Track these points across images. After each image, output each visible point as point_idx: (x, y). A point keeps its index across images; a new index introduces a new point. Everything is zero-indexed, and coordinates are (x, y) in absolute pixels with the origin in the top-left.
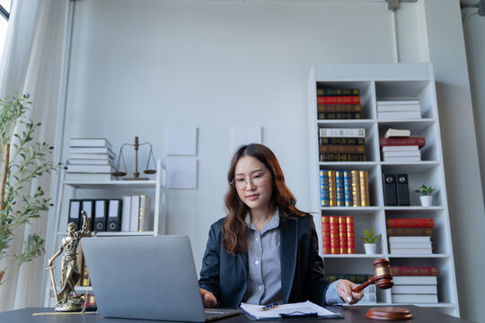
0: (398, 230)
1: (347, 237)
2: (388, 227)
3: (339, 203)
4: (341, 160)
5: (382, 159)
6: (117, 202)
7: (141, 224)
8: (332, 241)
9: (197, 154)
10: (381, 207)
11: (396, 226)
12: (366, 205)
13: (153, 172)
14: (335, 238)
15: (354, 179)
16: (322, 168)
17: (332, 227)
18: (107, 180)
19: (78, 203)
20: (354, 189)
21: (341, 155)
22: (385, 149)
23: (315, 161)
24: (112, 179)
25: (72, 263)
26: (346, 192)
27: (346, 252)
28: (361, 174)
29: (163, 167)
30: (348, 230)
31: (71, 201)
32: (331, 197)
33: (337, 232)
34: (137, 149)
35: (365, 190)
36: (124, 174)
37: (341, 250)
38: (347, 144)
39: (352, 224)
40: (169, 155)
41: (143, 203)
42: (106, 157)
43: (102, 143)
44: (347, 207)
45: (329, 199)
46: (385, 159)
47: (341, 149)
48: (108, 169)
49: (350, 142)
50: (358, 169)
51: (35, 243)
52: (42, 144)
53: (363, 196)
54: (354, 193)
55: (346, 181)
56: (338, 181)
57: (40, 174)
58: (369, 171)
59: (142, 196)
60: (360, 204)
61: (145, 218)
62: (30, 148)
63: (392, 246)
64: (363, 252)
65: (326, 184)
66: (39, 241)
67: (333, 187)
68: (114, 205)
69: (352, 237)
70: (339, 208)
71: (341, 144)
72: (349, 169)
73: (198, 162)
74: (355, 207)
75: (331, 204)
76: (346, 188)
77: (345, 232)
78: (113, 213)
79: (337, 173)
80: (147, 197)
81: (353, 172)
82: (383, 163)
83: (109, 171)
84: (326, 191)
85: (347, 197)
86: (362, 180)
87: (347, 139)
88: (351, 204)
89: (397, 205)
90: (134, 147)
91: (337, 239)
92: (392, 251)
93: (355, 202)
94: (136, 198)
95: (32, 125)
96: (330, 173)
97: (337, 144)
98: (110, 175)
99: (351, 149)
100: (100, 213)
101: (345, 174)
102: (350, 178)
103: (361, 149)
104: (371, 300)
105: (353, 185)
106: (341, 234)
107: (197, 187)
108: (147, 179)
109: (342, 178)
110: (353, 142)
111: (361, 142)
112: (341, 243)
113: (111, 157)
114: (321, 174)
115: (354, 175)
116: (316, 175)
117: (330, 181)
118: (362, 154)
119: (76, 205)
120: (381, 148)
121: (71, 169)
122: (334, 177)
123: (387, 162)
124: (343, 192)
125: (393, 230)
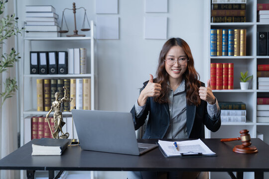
0: (265, 73)
1: (228, 78)
2: (258, 70)
3: (223, 53)
4: (227, 22)
5: (258, 20)
6: (64, 53)
7: (82, 69)
8: (217, 80)
9: (118, 13)
10: (254, 56)
11: (264, 70)
12: (244, 55)
13: (88, 30)
14: (220, 79)
15: (236, 35)
16: (212, 27)
17: (217, 71)
18: (55, 37)
19: (36, 54)
20: (236, 43)
21: (228, 17)
22: (261, 12)
23: (207, 22)
24: (58, 36)
25: (60, 116)
26: (229, 45)
27: (227, 88)
28: (242, 32)
29: (95, 25)
30: (229, 73)
31: (31, 52)
32: (218, 49)
33: (221, 74)
34: (75, 12)
35: (244, 44)
36: (66, 32)
37: (223, 87)
38: (233, 9)
39: (232, 68)
40: (98, 14)
41: (82, 54)
42: (53, 20)
43: (49, 9)
44: (229, 57)
45: (217, 51)
46: (261, 20)
47: (228, 13)
48: (55, 29)
49: (234, 7)
50: (239, 28)
51: (12, 85)
52: (10, 16)
53: (241, 48)
54: (235, 46)
55: (230, 37)
56: (224, 37)
57: (10, 36)
58: (248, 28)
59: (81, 49)
60: (239, 54)
61: (84, 64)
62: (3, 20)
63: (260, 84)
64: (239, 88)
65: (215, 40)
66: (14, 82)
67: (220, 42)
68: (62, 56)
69: (232, 78)
70: (224, 57)
71: (228, 9)
72: (233, 28)
73: (119, 19)
74: (235, 57)
75: (218, 54)
76: (230, 42)
77: (227, 74)
78: (62, 61)
79: (224, 32)
80: (85, 49)
81: (235, 30)
82: (258, 23)
83: (56, 30)
84: (215, 45)
85: (229, 49)
86: (242, 37)
87: (232, 4)
88: (233, 54)
89: (266, 55)
90: (73, 11)
91: (221, 79)
92: (259, 87)
93: (235, 53)
94: (77, 50)
95: (2, 3)
96: (218, 31)
97: (225, 9)
98: (57, 33)
99: (235, 13)
100: (52, 61)
101: (230, 32)
102: (233, 35)
103: (242, 13)
104: (242, 121)
105: (235, 40)
106: (224, 76)
107: (119, 38)
108: (84, 36)
109: (227, 35)
110: (237, 7)
111: (243, 7)
112: (224, 82)
113: (56, 19)
114: (212, 33)
115: (235, 33)
116: (208, 32)
117: (218, 37)
118: (243, 17)
119: (34, 56)
120: (258, 12)
121: (27, 28)
122: (221, 34)
123: (262, 22)
124: (227, 45)
125: (261, 73)
